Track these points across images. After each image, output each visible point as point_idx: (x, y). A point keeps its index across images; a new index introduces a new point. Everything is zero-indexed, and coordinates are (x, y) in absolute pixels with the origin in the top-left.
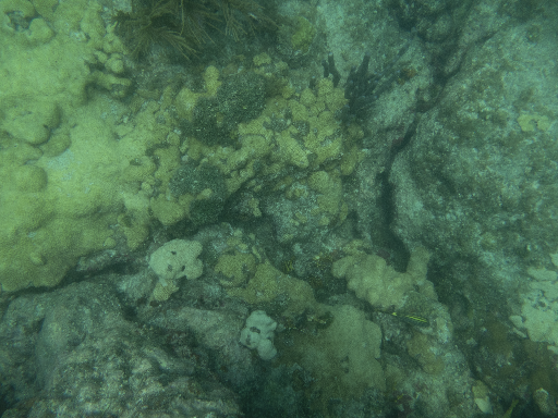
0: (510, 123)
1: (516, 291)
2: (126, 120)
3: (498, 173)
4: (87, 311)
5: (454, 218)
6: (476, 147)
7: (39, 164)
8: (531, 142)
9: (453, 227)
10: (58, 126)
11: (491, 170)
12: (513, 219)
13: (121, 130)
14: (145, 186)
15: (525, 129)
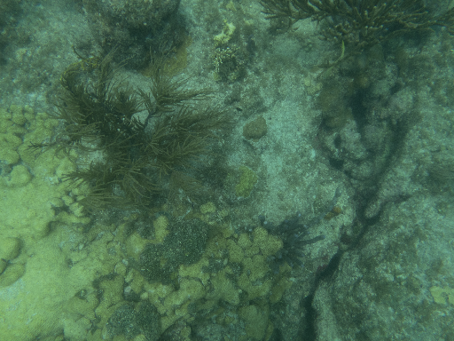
0: (423, 291)
2: (81, 247)
6: (393, 307)
8: (443, 314)
10: (16, 257)
11: (406, 334)
13: (75, 257)
15: (437, 301)
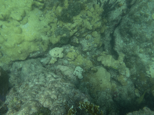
0: (149, 17)
1: (148, 64)
2: (42, 16)
3: (145, 31)
4: (33, 65)
5: (132, 44)
6: (139, 24)
7: (20, 26)
9: (131, 47)
10: (25, 16)
11: (143, 30)
12: (149, 44)
13: (41, 19)
14: (48, 33)
